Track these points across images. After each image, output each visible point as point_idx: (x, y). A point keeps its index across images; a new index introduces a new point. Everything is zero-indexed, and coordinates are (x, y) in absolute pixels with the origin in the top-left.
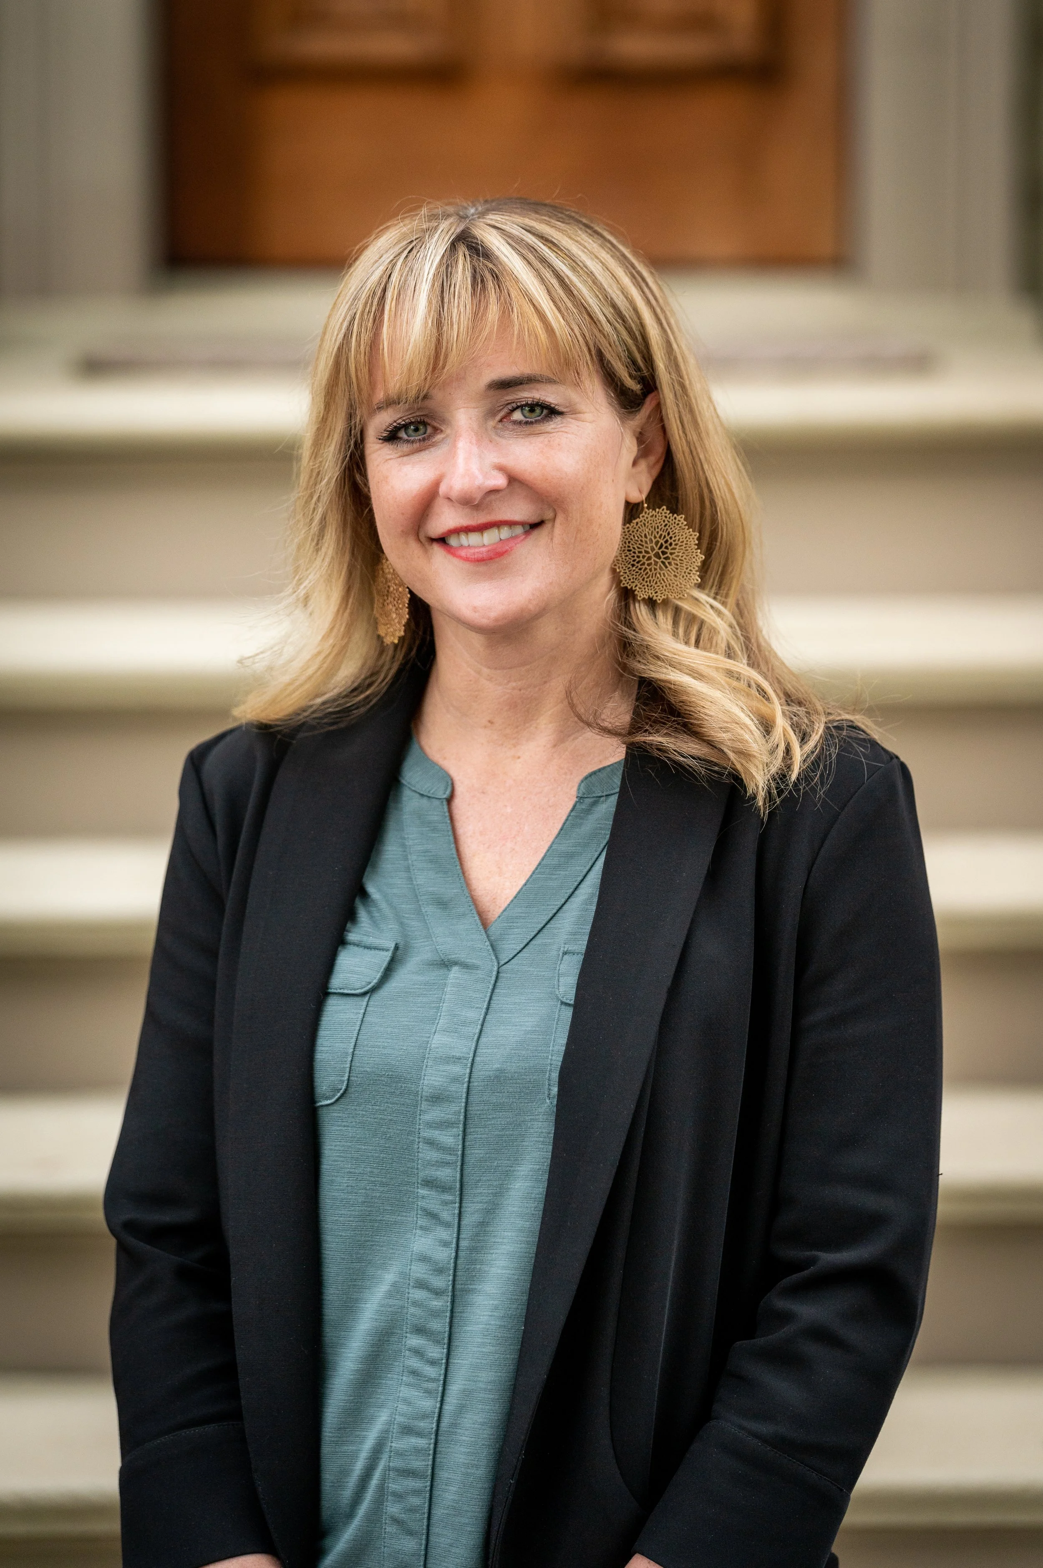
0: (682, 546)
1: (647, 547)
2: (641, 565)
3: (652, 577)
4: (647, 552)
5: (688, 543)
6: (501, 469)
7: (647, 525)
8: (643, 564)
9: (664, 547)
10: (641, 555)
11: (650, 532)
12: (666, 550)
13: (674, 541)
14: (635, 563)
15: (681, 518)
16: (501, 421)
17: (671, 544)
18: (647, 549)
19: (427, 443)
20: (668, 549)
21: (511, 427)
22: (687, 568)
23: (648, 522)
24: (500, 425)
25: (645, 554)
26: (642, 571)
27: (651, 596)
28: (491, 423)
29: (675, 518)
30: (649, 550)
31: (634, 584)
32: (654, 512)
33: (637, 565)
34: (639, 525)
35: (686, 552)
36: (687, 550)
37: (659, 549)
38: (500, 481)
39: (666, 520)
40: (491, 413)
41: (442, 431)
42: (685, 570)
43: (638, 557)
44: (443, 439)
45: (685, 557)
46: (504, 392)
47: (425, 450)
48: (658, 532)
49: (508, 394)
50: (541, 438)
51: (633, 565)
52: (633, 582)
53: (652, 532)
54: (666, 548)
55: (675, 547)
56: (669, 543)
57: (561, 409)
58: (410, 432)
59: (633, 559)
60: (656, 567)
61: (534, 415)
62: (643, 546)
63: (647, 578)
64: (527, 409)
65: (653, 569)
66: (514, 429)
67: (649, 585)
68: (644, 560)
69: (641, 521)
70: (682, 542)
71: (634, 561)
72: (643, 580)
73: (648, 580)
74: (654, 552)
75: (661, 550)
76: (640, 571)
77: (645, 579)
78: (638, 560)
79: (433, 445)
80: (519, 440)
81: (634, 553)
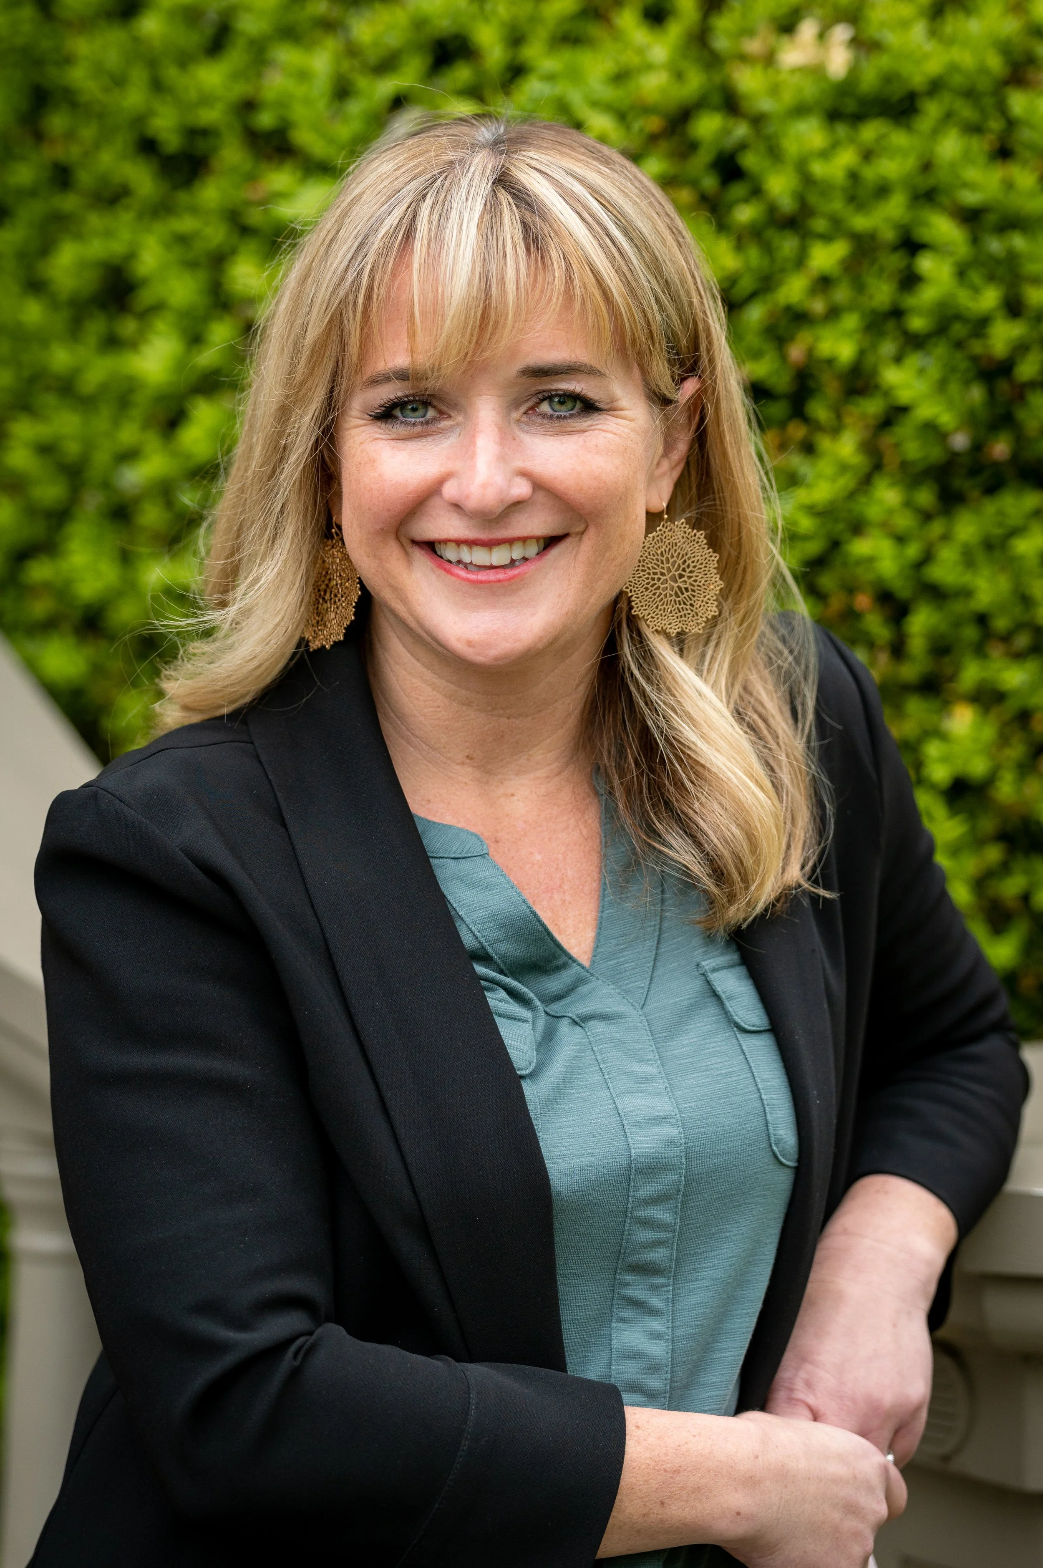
0: (701, 568)
1: (663, 568)
2: (655, 589)
3: (667, 605)
4: (662, 574)
5: (707, 565)
6: (525, 474)
7: (664, 540)
8: (658, 588)
9: (681, 569)
10: (656, 577)
11: (667, 549)
12: (683, 573)
13: (693, 562)
14: (649, 586)
15: (701, 534)
16: (525, 413)
17: (688, 566)
18: (663, 571)
19: (431, 428)
20: (685, 571)
21: (539, 420)
22: (705, 597)
23: (665, 538)
24: (524, 418)
25: (661, 577)
26: (656, 596)
27: (665, 628)
28: (516, 415)
29: (695, 535)
30: (665, 571)
31: (647, 612)
32: (672, 525)
33: (651, 589)
34: (655, 540)
35: (705, 576)
36: (706, 574)
37: (676, 571)
38: (521, 489)
39: (685, 536)
40: (516, 404)
41: (450, 417)
42: (702, 598)
43: (653, 579)
44: (452, 426)
45: (703, 582)
46: (538, 380)
47: (427, 436)
48: (676, 551)
49: (541, 383)
50: (575, 438)
51: (647, 589)
52: (646, 610)
53: (670, 550)
54: (684, 570)
55: (693, 569)
56: (687, 564)
57: (601, 406)
58: (408, 412)
59: (647, 581)
60: (671, 592)
61: (564, 408)
62: (658, 566)
63: (662, 605)
64: (556, 400)
65: (668, 595)
66: (542, 424)
67: (664, 614)
68: (659, 584)
69: (658, 536)
70: (702, 564)
71: (648, 584)
72: (657, 607)
73: (662, 607)
74: (671, 574)
75: (678, 572)
76: (654, 597)
77: (660, 607)
78: (652, 582)
79: (439, 432)
80: (548, 437)
81: (649, 574)
